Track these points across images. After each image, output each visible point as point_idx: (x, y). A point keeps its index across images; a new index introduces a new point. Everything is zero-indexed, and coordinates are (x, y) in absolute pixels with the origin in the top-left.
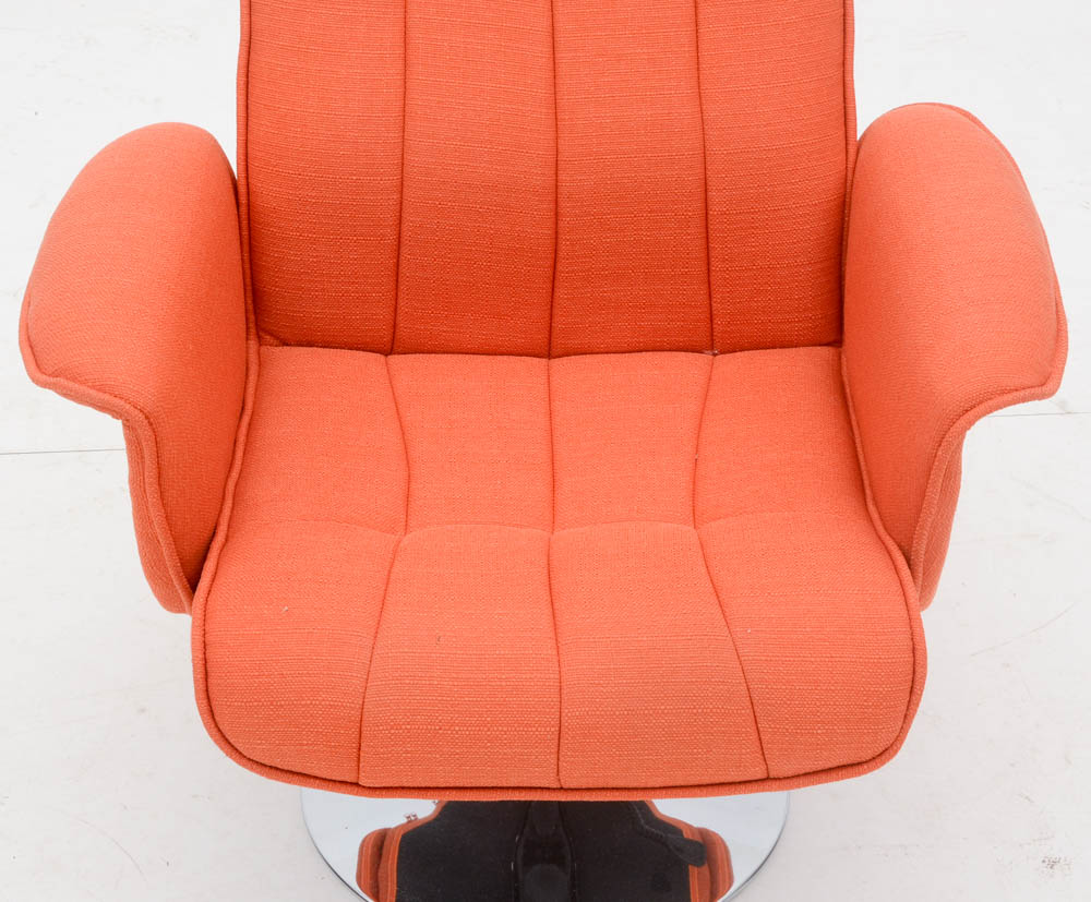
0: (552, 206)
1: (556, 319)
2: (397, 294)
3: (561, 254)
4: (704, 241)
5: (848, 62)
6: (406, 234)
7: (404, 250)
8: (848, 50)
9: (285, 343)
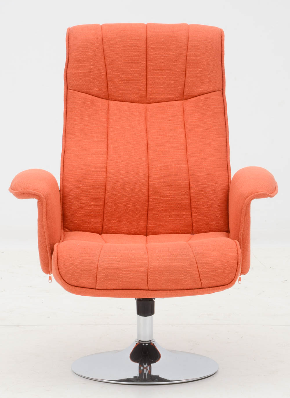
0: (147, 189)
1: (148, 223)
2: (104, 215)
3: (150, 203)
4: (189, 200)
5: (228, 156)
6: (107, 197)
7: (106, 201)
8: (228, 153)
9: (71, 231)
